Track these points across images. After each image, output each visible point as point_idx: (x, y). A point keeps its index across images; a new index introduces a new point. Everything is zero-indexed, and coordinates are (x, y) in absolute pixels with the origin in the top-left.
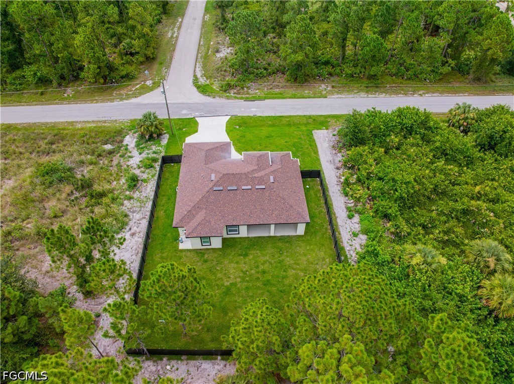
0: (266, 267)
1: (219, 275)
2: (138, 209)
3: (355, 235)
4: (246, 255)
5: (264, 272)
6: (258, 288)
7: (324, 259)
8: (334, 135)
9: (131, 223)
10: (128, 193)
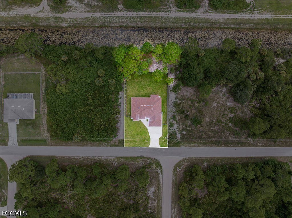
0: (141, 91)
1: (151, 89)
2: (172, 109)
3: (121, 98)
4: (146, 94)
5: (142, 89)
6: (143, 86)
7: (129, 92)
8: (118, 135)
9: (172, 104)
10: (175, 114)
